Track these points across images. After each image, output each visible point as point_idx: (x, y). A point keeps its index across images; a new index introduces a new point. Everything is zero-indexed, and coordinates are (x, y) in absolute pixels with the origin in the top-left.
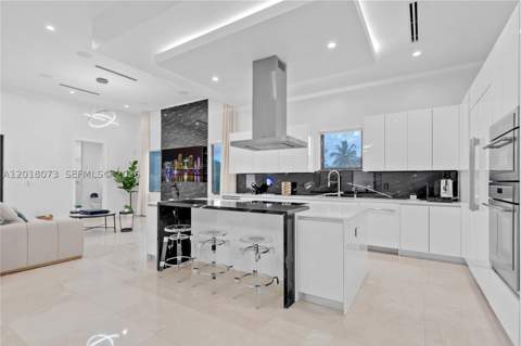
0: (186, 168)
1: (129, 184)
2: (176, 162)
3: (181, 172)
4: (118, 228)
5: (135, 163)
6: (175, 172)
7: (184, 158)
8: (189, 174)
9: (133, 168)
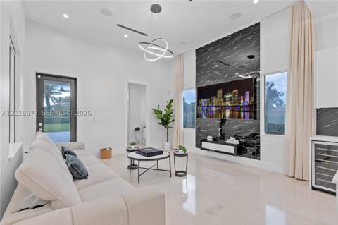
0: (228, 104)
1: (166, 121)
2: (215, 99)
3: (222, 109)
4: (173, 172)
5: (171, 101)
6: (214, 109)
7: (224, 93)
8: (232, 111)
9: (169, 107)
